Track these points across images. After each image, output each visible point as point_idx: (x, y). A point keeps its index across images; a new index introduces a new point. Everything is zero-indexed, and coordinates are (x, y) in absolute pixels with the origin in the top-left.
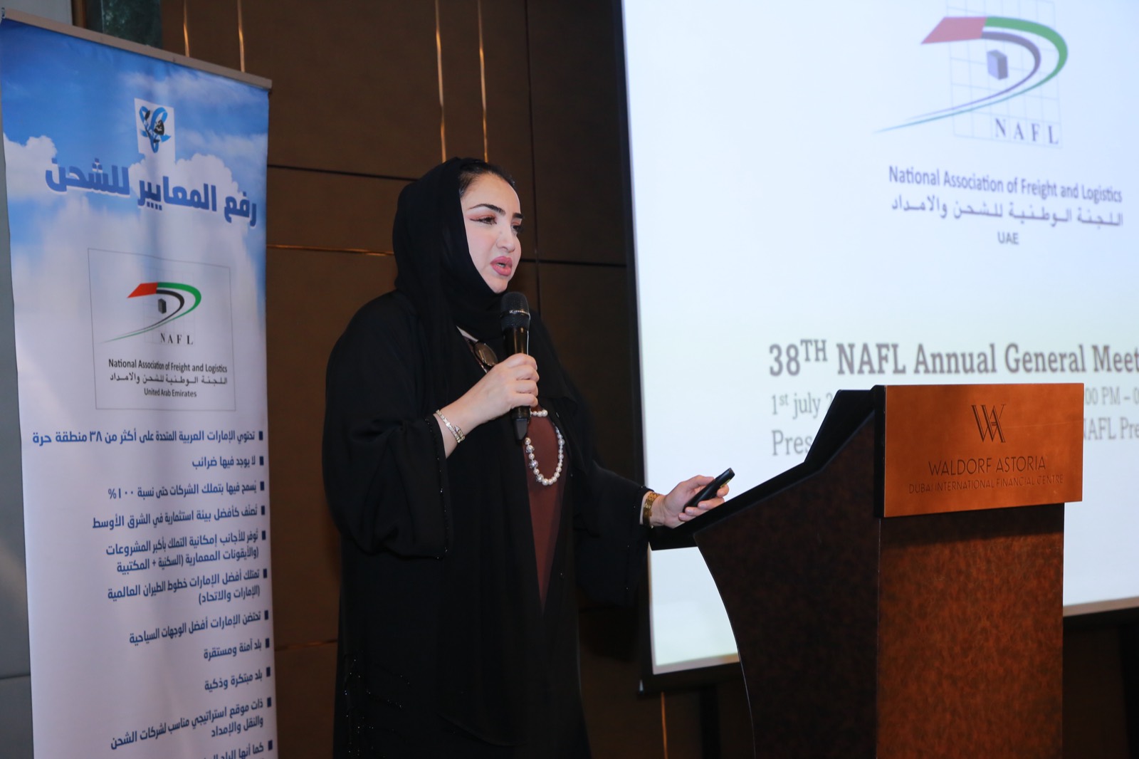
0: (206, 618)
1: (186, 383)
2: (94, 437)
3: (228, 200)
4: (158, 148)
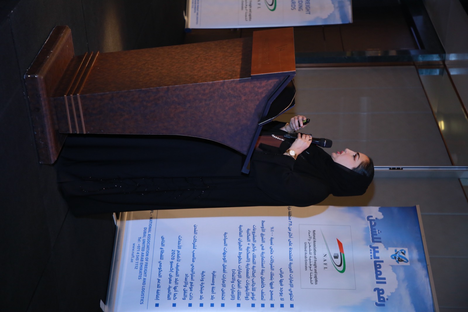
1: (310, 267)
2: (290, 223)
3: (382, 290)
4: (393, 258)
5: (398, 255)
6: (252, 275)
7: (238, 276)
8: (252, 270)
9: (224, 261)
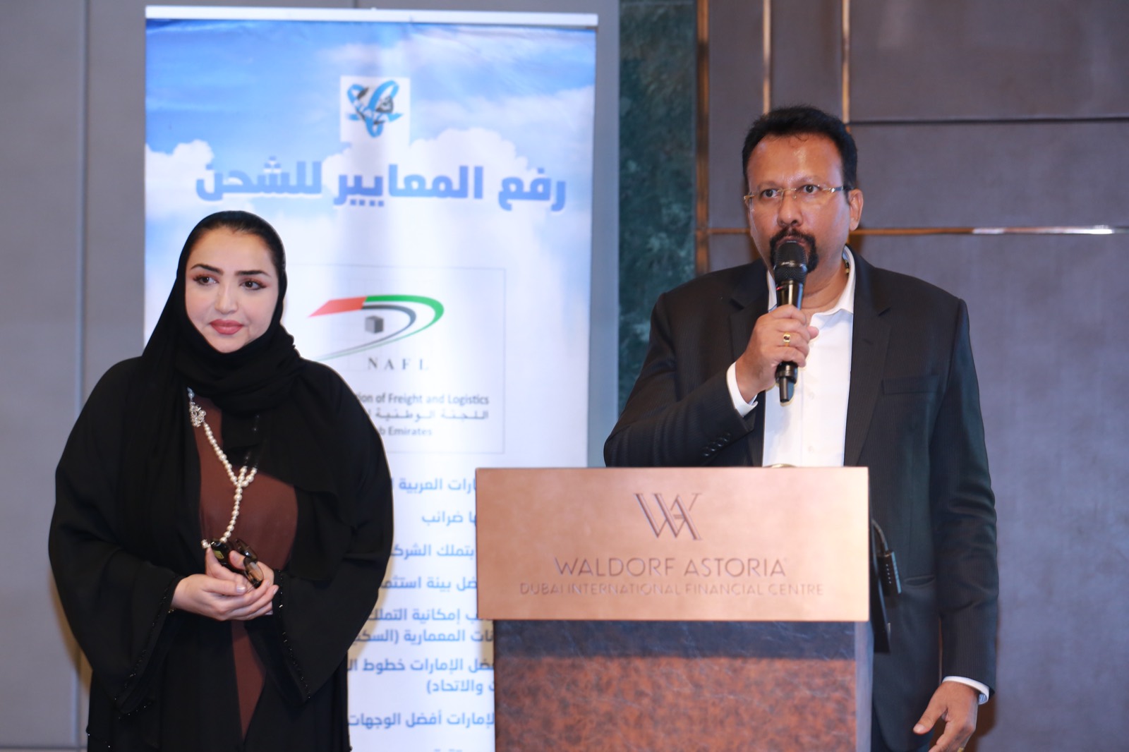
0: (440, 711)
1: (415, 418)
3: (506, 183)
4: (379, 132)
5: (368, 113)
6: (448, 622)
7: (455, 672)
8: (430, 622)
9: (393, 723)
